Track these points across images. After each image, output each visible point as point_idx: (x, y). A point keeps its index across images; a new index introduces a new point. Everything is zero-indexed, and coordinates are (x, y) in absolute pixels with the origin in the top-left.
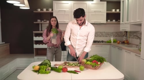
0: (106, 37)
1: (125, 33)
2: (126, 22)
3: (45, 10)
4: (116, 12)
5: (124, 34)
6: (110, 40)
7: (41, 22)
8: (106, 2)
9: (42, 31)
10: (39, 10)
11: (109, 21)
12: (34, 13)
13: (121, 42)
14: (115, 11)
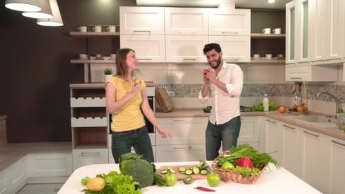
0: (250, 96)
1: (297, 86)
2: (302, 59)
3: (98, 30)
4: (272, 35)
5: (293, 89)
6: (262, 104)
7: (89, 59)
8: (250, 10)
9: (90, 82)
10: (84, 29)
11: (256, 56)
12: (71, 36)
13: (287, 110)
14: (272, 32)
